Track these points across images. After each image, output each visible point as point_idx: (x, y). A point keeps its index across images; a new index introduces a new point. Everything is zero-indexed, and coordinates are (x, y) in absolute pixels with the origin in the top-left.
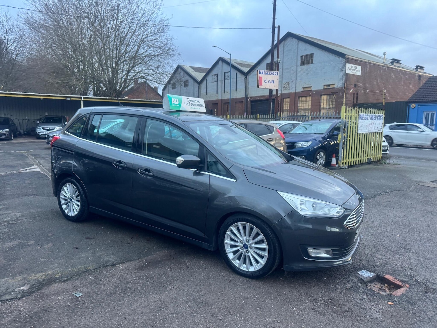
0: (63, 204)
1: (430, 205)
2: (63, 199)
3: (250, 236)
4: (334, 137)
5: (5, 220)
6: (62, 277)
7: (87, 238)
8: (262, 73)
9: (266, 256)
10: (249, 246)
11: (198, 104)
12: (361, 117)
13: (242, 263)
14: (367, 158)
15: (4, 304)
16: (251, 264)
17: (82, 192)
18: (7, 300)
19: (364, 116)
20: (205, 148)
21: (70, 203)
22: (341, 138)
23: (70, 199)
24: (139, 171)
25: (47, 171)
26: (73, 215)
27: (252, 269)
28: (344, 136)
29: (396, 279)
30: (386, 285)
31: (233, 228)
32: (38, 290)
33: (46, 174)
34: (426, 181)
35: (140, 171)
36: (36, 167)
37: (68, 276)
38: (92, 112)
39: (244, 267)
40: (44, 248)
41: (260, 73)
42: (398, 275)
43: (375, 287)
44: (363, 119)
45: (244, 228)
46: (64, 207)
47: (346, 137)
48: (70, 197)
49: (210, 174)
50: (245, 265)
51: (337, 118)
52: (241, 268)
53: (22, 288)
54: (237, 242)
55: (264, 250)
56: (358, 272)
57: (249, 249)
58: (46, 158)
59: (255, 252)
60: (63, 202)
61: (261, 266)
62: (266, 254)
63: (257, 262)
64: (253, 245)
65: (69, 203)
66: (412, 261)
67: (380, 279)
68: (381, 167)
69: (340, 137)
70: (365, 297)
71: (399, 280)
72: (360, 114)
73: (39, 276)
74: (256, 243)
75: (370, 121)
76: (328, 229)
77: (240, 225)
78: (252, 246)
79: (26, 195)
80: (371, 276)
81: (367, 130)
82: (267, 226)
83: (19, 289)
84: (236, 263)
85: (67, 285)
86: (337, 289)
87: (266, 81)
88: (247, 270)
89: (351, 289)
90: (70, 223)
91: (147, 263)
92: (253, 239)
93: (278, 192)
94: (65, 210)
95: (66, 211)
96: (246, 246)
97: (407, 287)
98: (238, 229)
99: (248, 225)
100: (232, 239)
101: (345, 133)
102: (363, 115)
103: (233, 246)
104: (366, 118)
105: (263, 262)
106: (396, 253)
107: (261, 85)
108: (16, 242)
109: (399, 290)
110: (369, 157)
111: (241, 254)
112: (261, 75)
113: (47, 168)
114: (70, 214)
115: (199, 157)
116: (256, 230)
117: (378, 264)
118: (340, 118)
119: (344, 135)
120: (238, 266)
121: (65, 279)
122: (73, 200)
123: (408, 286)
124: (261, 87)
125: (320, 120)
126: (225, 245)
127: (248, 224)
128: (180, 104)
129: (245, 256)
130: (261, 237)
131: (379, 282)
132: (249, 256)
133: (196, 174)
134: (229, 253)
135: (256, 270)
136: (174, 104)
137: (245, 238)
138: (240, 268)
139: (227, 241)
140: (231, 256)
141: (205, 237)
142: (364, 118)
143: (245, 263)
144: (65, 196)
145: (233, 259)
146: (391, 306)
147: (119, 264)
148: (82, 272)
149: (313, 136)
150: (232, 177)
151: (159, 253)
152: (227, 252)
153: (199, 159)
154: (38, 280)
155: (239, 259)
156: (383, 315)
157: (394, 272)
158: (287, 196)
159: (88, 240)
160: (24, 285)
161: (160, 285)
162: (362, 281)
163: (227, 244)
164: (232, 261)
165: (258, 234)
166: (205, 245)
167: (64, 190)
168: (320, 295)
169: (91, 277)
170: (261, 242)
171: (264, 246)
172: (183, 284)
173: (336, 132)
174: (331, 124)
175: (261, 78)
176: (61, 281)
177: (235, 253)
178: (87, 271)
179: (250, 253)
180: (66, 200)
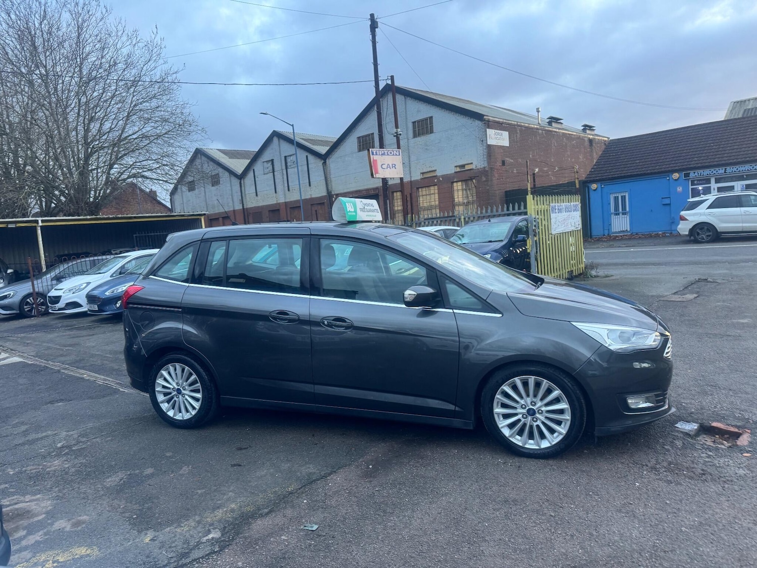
2: (159, 392)
3: (535, 396)
4: (518, 243)
6: (259, 509)
7: (241, 449)
9: (568, 420)
10: (536, 411)
13: (528, 440)
21: (178, 397)
22: (531, 244)
23: (178, 390)
24: (324, 323)
27: (545, 444)
28: (536, 241)
31: (506, 388)
35: (326, 323)
37: (268, 506)
39: (531, 445)
40: (182, 475)
48: (177, 387)
49: (455, 311)
50: (531, 441)
52: (527, 446)
54: (516, 408)
55: (561, 412)
57: (537, 415)
59: (546, 418)
61: (561, 437)
62: (567, 417)
64: (544, 409)
65: (175, 398)
69: (529, 243)
73: (219, 513)
74: (547, 405)
77: (518, 381)
78: (542, 409)
82: (564, 376)
84: (517, 440)
85: (278, 519)
88: (537, 448)
91: (371, 467)
93: (573, 323)
96: (531, 412)
99: (532, 380)
101: (536, 236)
105: (563, 430)
111: (525, 425)
116: (547, 385)
118: (526, 213)
119: (535, 239)
120: (521, 445)
121: (266, 511)
122: (183, 392)
126: (496, 416)
127: (533, 377)
128: (355, 211)
129: (531, 427)
130: (557, 393)
132: (538, 426)
135: (553, 443)
136: (350, 212)
137: (529, 400)
138: (526, 446)
139: (498, 410)
140: (506, 432)
141: (457, 409)
144: (164, 387)
145: (511, 436)
147: (330, 474)
148: (285, 497)
150: (495, 310)
151: (377, 450)
152: (500, 426)
155: (520, 433)
159: (244, 451)
161: (425, 491)
163: (498, 414)
164: (510, 439)
166: (457, 423)
169: (305, 501)
170: (557, 400)
171: (564, 405)
172: (457, 483)
173: (521, 237)
174: (509, 225)
176: (262, 516)
178: (291, 493)
179: (540, 420)
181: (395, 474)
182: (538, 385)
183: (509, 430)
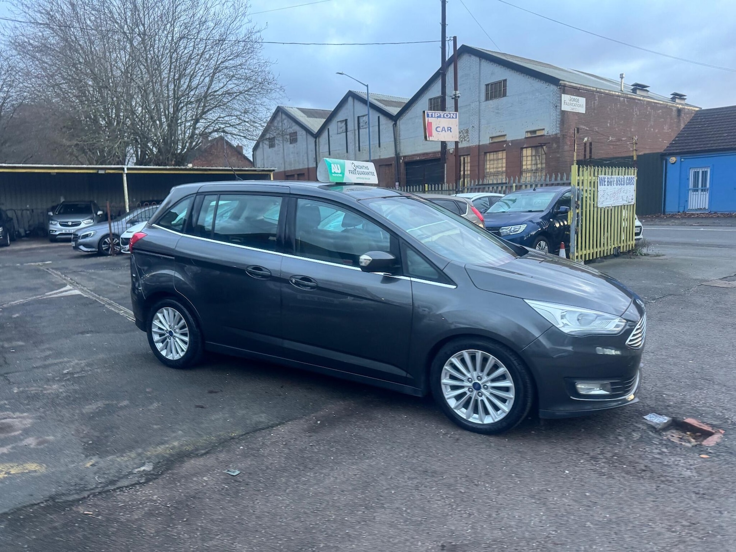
0: (158, 342)
1: (727, 315)
2: (156, 333)
3: (482, 371)
4: (560, 215)
5: (65, 372)
6: (197, 450)
7: (211, 392)
8: (432, 117)
9: (511, 398)
10: (482, 386)
11: (367, 171)
12: (602, 181)
13: (472, 413)
14: (613, 246)
15: (125, 492)
16: (487, 412)
17: (191, 319)
18: (126, 487)
19: (606, 180)
20: (400, 239)
21: (170, 339)
22: (572, 216)
23: (170, 332)
24: (292, 281)
25: (92, 293)
26: (177, 357)
27: (488, 420)
28: (578, 213)
29: (704, 423)
30: (688, 433)
31: (455, 360)
32: (167, 469)
33: (94, 298)
34: (712, 278)
35: (294, 281)
36: (71, 288)
37: (206, 448)
38: (200, 191)
39: (475, 419)
40: (149, 410)
41: (428, 116)
42: (704, 417)
43: (674, 436)
44: (605, 185)
45: (473, 358)
46: (159, 346)
47: (580, 214)
48: (169, 329)
49: (413, 279)
50: (476, 416)
51: (563, 184)
52: (471, 420)
53: (142, 469)
54: (462, 381)
55: (507, 389)
56: (645, 417)
57: (483, 390)
58: (82, 273)
59: (491, 394)
60: (156, 338)
61: (504, 415)
62: (511, 395)
63: (497, 408)
64: (489, 384)
65: (168, 340)
66: (721, 396)
67: (678, 425)
68: (637, 260)
69: (570, 215)
70: (665, 450)
71: (707, 424)
72: (600, 176)
73: (160, 449)
74: (493, 380)
75: (615, 188)
76: (600, 350)
77: (466, 354)
78: (488, 385)
79: (78, 333)
80: (665, 421)
81: (611, 203)
82: (511, 354)
83: (139, 469)
84: (462, 413)
85: (210, 461)
86: (620, 442)
87: (438, 129)
88: (480, 422)
89: (641, 440)
90: (173, 371)
91: (319, 422)
92: (488, 374)
93: (525, 300)
94: (161, 351)
95: (164, 353)
96: (477, 386)
97: (721, 433)
98: (463, 361)
99: (479, 354)
100: (452, 377)
101: (578, 209)
102: (605, 178)
103: (454, 388)
104: (610, 183)
105: (506, 408)
106: (694, 387)
107: (431, 135)
108: (100, 404)
109: (710, 438)
110: (616, 246)
111: (470, 398)
112: (431, 120)
113: (91, 289)
114: (170, 357)
115: (391, 252)
116: (493, 361)
117: (671, 403)
118: (569, 184)
119: (577, 211)
120: (465, 418)
121: (203, 452)
122: (174, 334)
123: (723, 432)
124: (431, 139)
125: (534, 190)
126: (443, 387)
129: (476, 401)
130: (503, 370)
131: (677, 429)
132: (482, 401)
133: (386, 280)
134: (449, 398)
135: (496, 420)
136: (335, 173)
137: (475, 374)
138: (469, 420)
139: (445, 380)
140: (452, 403)
141: (409, 376)
142: (606, 183)
143: (476, 411)
144: (160, 328)
145: (456, 407)
146: (705, 460)
147: (277, 425)
148: (226, 441)
149: (526, 216)
150: (449, 281)
151: (333, 407)
152: (446, 397)
153: (391, 257)
154: (163, 456)
155: (466, 406)
156: (697, 472)
157: (697, 414)
158: (541, 307)
159: (213, 395)
160: (143, 464)
161: (354, 451)
162: (653, 428)
163: (446, 385)
164: (456, 411)
165: (496, 367)
166: (408, 389)
167: (158, 318)
168: (598, 451)
169: (241, 447)
170: (503, 377)
171: (508, 383)
172: (388, 447)
173: (563, 208)
174: (553, 195)
175: (430, 124)
176: (197, 456)
177: (458, 398)
178: (233, 438)
179: (485, 395)
180: (161, 335)
181: (337, 432)
182: (485, 360)
183: (456, 401)
